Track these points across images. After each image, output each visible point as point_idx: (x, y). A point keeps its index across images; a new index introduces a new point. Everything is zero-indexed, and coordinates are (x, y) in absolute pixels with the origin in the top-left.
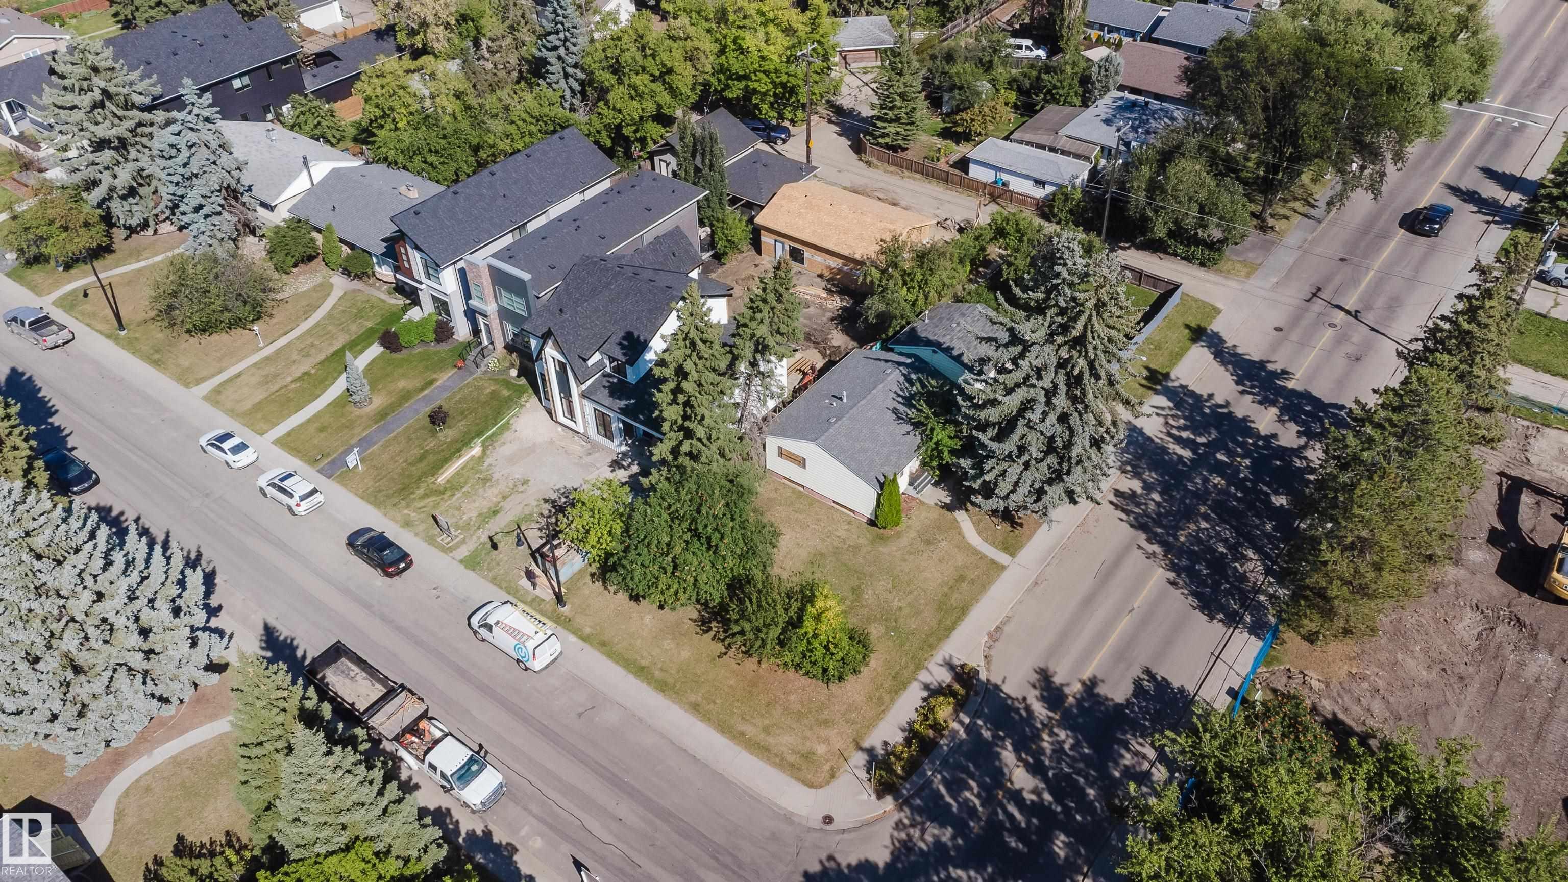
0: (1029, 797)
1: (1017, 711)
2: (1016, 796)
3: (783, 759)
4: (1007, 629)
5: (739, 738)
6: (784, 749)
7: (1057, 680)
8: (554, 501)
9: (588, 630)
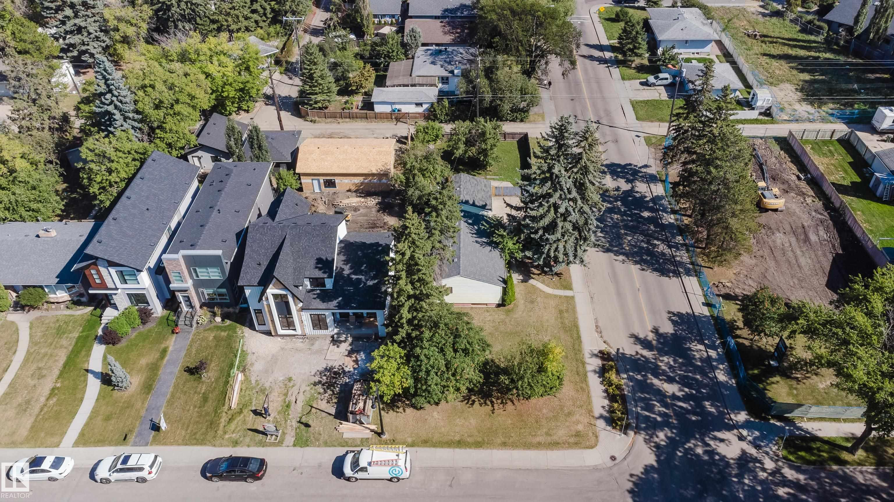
0: (680, 394)
1: (639, 359)
2: (674, 397)
3: (569, 443)
4: (600, 324)
5: (539, 446)
6: (564, 438)
7: (642, 336)
8: (320, 382)
9: (410, 440)
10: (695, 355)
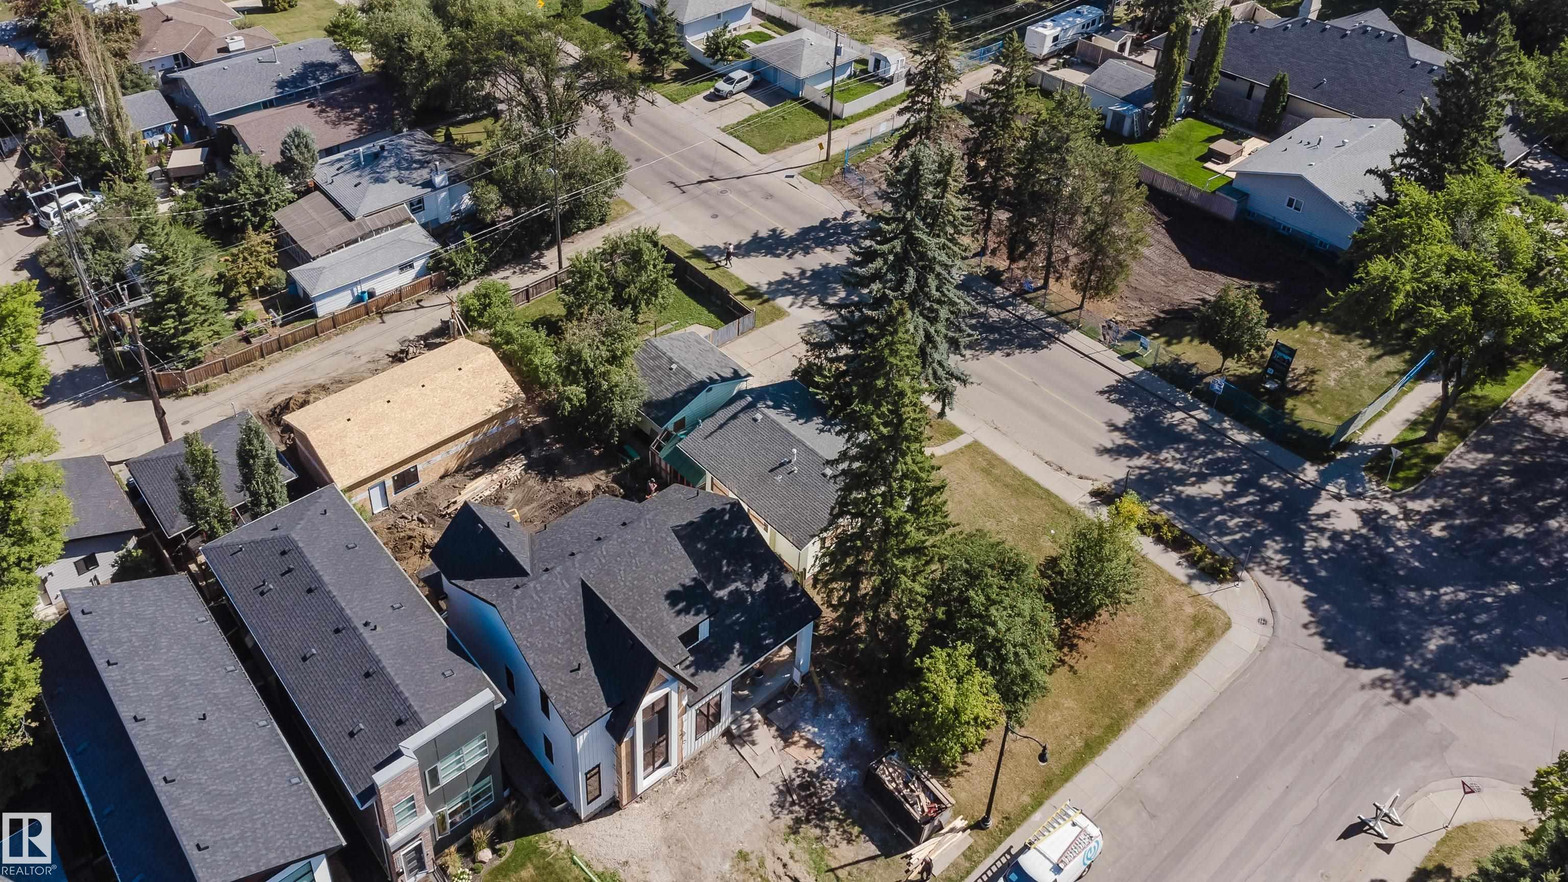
0: (1229, 488)
1: (1142, 475)
2: (1229, 496)
3: (1203, 640)
4: (1047, 459)
5: (1177, 671)
6: (1191, 637)
7: (1109, 445)
9: (1026, 799)
10: (1185, 430)
